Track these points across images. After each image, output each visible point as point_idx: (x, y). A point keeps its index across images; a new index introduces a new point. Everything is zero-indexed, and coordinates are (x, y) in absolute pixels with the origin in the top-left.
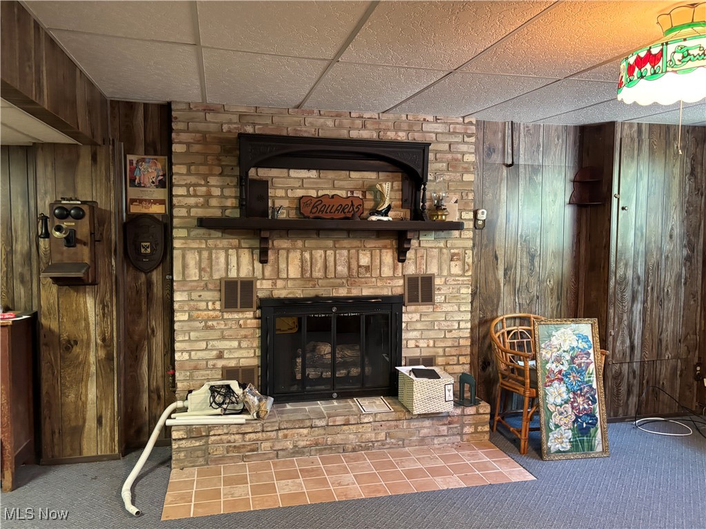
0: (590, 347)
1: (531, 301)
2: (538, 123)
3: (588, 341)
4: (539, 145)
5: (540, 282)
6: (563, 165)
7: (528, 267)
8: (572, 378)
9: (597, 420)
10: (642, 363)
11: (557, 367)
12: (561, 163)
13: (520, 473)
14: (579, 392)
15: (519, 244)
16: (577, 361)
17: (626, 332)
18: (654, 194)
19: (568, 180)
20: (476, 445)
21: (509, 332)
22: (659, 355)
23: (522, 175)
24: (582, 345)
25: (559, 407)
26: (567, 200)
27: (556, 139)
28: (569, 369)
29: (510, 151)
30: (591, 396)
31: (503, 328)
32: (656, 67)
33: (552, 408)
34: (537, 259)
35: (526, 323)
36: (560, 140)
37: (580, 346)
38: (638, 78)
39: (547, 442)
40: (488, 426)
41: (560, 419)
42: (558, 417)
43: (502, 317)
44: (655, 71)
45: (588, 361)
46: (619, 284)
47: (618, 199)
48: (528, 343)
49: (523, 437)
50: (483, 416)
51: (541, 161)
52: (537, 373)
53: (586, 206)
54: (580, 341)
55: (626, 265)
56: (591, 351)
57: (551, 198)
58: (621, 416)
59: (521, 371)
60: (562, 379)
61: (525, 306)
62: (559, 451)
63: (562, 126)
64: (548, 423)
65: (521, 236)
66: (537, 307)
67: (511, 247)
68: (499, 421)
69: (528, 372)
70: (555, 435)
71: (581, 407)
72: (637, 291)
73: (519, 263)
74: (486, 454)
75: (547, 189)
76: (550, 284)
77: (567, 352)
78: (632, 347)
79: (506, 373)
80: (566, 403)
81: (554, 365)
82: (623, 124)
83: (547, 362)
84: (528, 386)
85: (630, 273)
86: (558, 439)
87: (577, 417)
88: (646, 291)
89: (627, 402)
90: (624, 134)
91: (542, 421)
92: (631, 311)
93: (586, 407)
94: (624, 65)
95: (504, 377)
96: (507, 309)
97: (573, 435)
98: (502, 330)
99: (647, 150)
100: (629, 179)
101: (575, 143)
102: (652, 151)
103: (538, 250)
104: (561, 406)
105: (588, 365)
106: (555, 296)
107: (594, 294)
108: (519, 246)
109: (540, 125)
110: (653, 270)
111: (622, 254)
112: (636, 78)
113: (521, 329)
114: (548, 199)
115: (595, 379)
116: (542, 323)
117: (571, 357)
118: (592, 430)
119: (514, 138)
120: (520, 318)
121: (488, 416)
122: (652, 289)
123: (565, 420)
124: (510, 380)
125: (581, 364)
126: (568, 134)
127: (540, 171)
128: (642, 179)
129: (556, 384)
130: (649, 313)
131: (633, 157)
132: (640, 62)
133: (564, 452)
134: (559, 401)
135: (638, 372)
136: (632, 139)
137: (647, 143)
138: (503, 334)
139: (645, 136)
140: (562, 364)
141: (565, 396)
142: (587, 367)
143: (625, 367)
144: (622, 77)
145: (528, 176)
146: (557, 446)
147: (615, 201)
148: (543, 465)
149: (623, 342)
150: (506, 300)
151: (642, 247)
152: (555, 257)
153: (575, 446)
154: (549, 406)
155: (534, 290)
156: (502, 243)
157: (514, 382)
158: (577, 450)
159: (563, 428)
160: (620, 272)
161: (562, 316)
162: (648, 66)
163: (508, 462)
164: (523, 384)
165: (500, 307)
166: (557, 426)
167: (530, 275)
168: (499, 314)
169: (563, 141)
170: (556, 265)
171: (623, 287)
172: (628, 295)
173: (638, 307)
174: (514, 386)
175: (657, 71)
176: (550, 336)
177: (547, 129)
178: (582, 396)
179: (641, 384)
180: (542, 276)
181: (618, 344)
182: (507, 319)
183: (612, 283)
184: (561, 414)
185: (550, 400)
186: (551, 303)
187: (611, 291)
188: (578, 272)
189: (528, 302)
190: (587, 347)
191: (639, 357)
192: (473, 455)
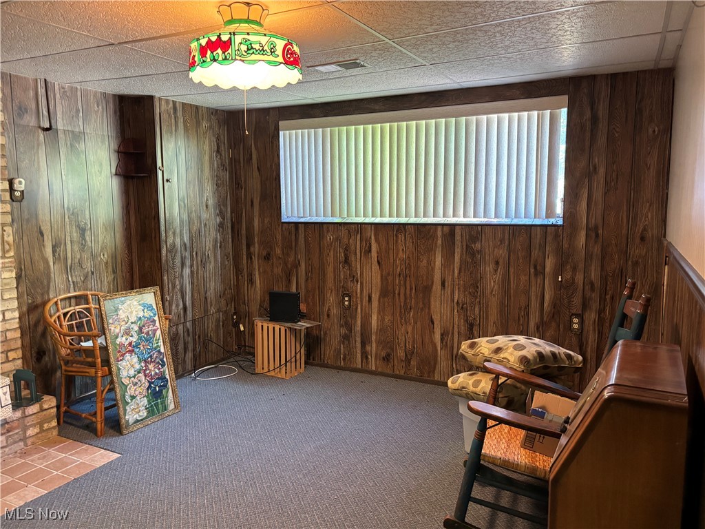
0: (155, 315)
1: (86, 277)
2: (75, 85)
3: (153, 309)
4: (78, 111)
5: (94, 257)
6: (106, 133)
7: (79, 242)
8: (142, 348)
9: (167, 381)
10: (194, 321)
11: (127, 339)
12: (103, 132)
13: (103, 456)
14: (149, 359)
15: (67, 217)
16: (145, 330)
17: (179, 296)
18: (191, 168)
19: (112, 151)
20: (45, 445)
21: (65, 315)
22: (206, 311)
23: (62, 142)
24: (148, 314)
25: (133, 379)
26: (114, 171)
27: (96, 106)
28: (138, 340)
29: (46, 113)
30: (160, 360)
31: (58, 310)
32: (226, 53)
33: (126, 381)
34: (88, 233)
35: (83, 301)
36: (100, 107)
37: (146, 315)
38: (211, 60)
39: (125, 415)
40: (56, 420)
41: (135, 390)
42: (133, 388)
43: (56, 299)
44: (226, 57)
45: (155, 328)
46: (170, 252)
47: (163, 172)
48: (88, 322)
49: (99, 419)
50: (49, 411)
51: (82, 128)
52: (108, 350)
53: (133, 178)
54: (146, 310)
55: (174, 233)
56: (156, 318)
57: (97, 168)
58: (181, 373)
59: (89, 352)
60: (133, 351)
61: (80, 284)
62: (137, 421)
63: (101, 92)
64: (124, 397)
65: (68, 209)
66: (92, 283)
67: (57, 222)
68: (66, 412)
69: (98, 351)
70: (132, 407)
71: (153, 373)
72: (185, 256)
73: (68, 238)
74: (58, 450)
75: (91, 158)
76: (105, 257)
77: (135, 323)
78: (185, 309)
79: (70, 358)
80: (139, 373)
81: (124, 338)
82: (160, 99)
83: (117, 337)
84: (100, 365)
85: (178, 241)
86: (134, 410)
87: (150, 383)
88: (192, 256)
89: (184, 359)
90: (162, 110)
91: (118, 397)
92: (182, 276)
93: (157, 371)
94: (194, 45)
95: (67, 363)
96: (60, 290)
97: (148, 401)
98: (57, 312)
99: (182, 127)
100: (170, 153)
101: (115, 112)
102: (186, 130)
103: (89, 223)
104: (134, 377)
105: (155, 331)
106: (110, 269)
107: (147, 263)
108: (67, 220)
109: (77, 88)
110: (196, 236)
111: (170, 223)
112: (209, 60)
113: (78, 308)
114: (94, 169)
115: (162, 343)
116: (107, 298)
117: (139, 327)
118: (164, 391)
119: (50, 99)
120: (75, 297)
121: (55, 410)
122: (196, 254)
123: (140, 390)
124: (74, 365)
125: (148, 332)
126: (107, 102)
127: (81, 139)
128: (180, 154)
129: (128, 356)
130: (195, 275)
131: (171, 133)
132: (212, 46)
133: (142, 420)
134: (132, 372)
135: (191, 330)
136: (169, 115)
137: (182, 120)
138: (59, 317)
139: (180, 113)
140: (132, 336)
141: (137, 367)
142: (154, 334)
143: (181, 327)
144: (194, 56)
145: (69, 143)
146: (135, 417)
147: (160, 173)
148: (124, 439)
149: (177, 305)
150: (58, 279)
151: (185, 217)
152: (106, 230)
153: (151, 411)
154: (123, 380)
155: (88, 266)
156: (46, 216)
157: (78, 366)
158: (153, 414)
159: (138, 398)
160: (170, 241)
161: (119, 290)
162: (219, 51)
163: (87, 450)
164: (93, 365)
165: (52, 288)
166: (133, 397)
167: (82, 250)
168: (51, 296)
169: (103, 108)
170: (108, 237)
171: (173, 255)
172: (178, 261)
173: (187, 271)
174: (81, 370)
175: (228, 57)
176: (117, 310)
177: (85, 93)
178: (152, 362)
179: (194, 340)
180: (95, 251)
181: (173, 308)
182: (61, 300)
183: (164, 251)
184: (135, 384)
185: (124, 373)
186: (107, 277)
187: (164, 259)
188: (131, 243)
189: (82, 279)
190: (152, 315)
191: (191, 316)
192: (45, 457)
